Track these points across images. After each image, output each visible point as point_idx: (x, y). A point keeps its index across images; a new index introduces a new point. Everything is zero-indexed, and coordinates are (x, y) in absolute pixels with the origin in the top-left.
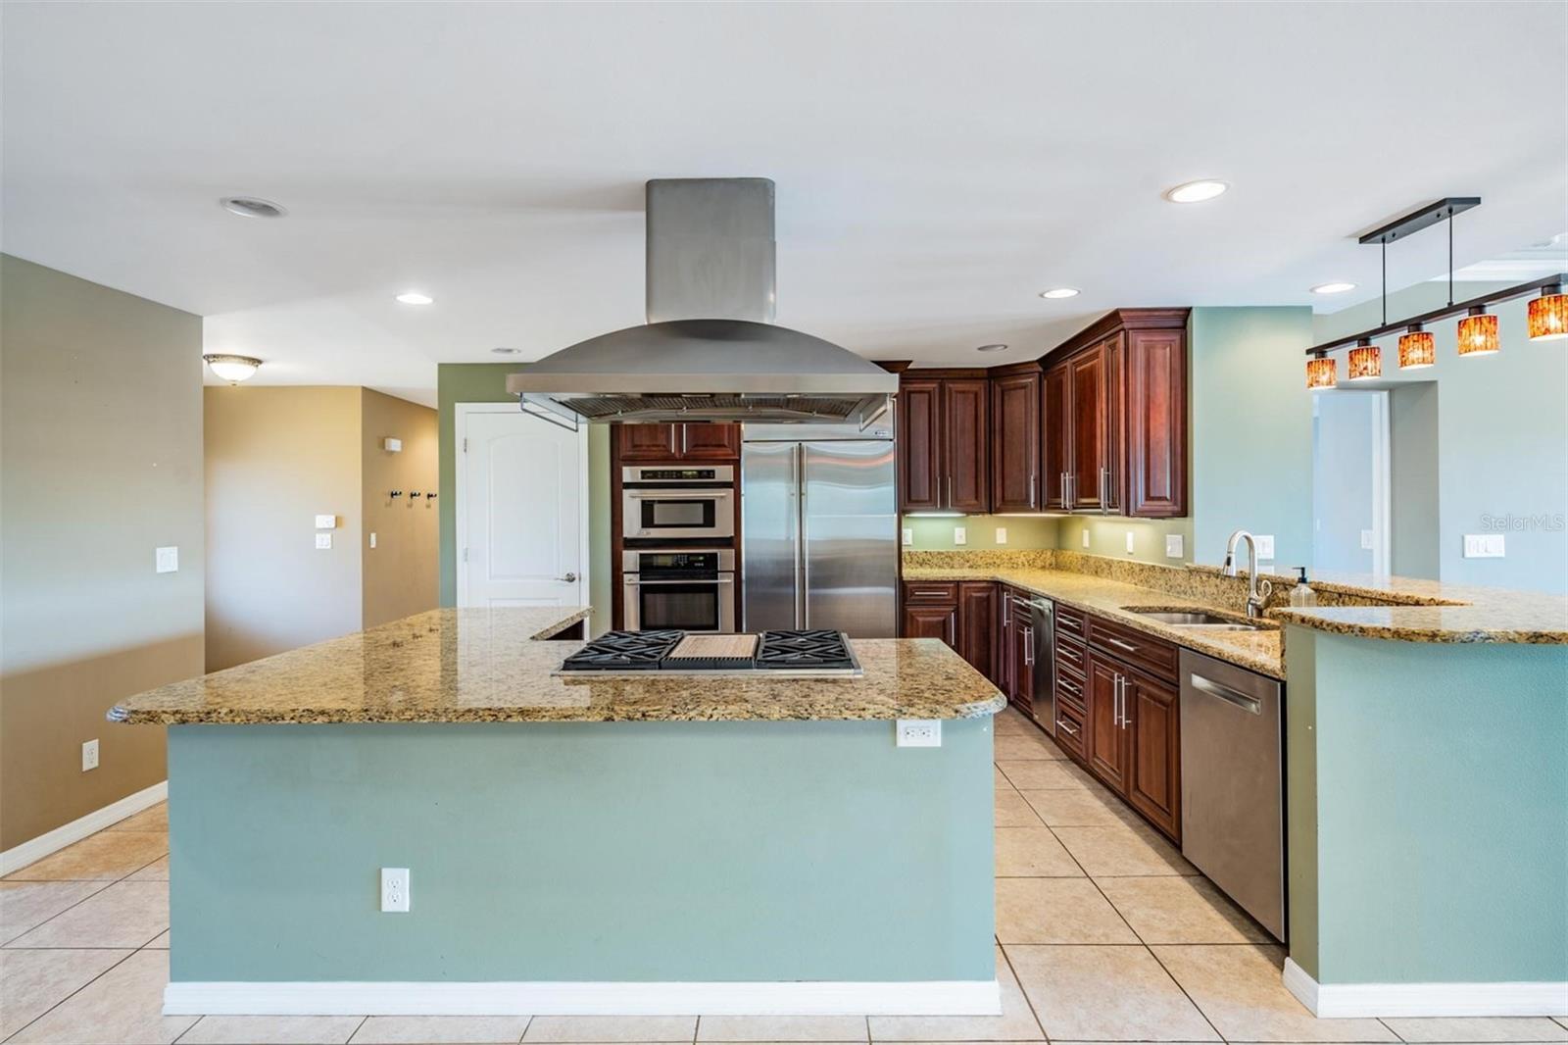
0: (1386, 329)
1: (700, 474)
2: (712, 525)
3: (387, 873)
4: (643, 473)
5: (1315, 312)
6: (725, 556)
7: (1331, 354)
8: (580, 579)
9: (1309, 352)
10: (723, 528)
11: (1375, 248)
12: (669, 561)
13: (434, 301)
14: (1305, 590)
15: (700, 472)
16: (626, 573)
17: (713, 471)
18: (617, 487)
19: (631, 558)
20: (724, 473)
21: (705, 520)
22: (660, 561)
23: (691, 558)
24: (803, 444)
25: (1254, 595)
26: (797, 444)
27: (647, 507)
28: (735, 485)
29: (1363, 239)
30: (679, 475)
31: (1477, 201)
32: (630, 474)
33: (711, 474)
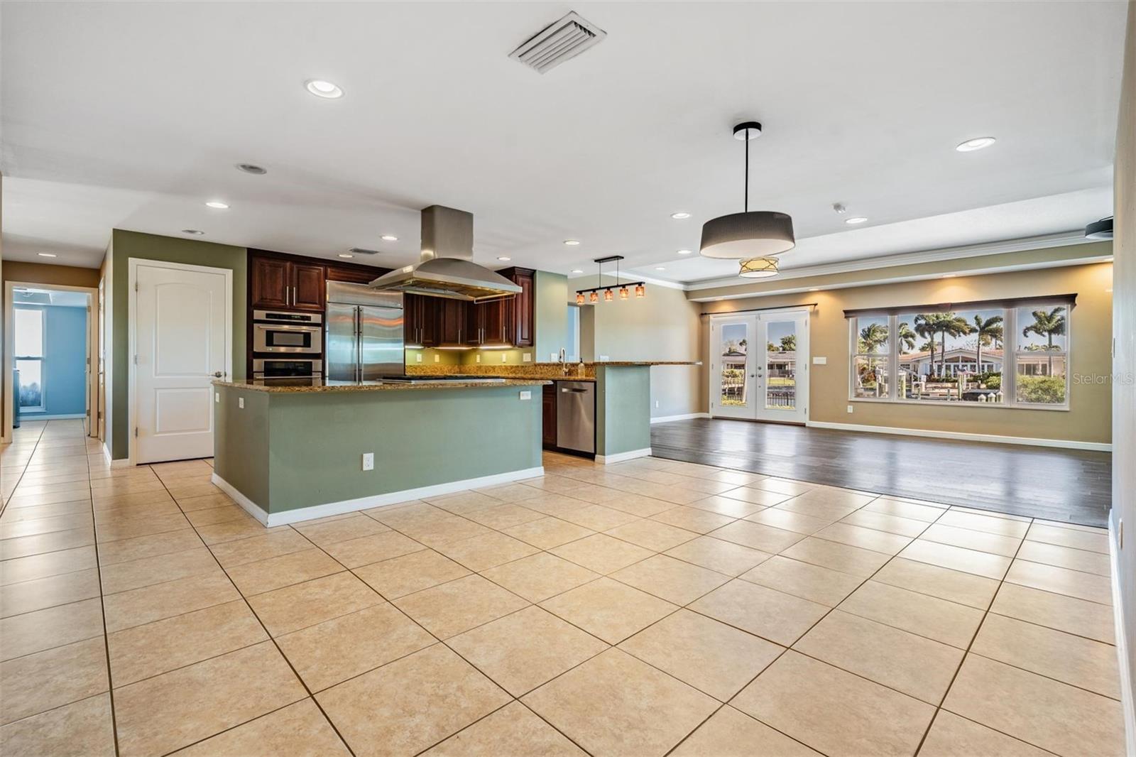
0: (600, 288)
1: (303, 318)
2: (309, 346)
3: (365, 456)
4: (268, 316)
5: (568, 277)
6: (317, 364)
7: (584, 293)
8: (225, 375)
9: (577, 292)
10: (315, 348)
11: (598, 264)
12: (282, 366)
13: (229, 207)
14: (582, 365)
15: (301, 316)
16: (256, 372)
17: (310, 317)
18: (251, 322)
19: (258, 364)
20: (316, 318)
21: (304, 343)
22: (278, 366)
23: (297, 364)
24: (360, 307)
25: (565, 369)
26: (356, 306)
27: (270, 335)
28: (322, 325)
29: (596, 261)
30: (289, 317)
31: (623, 258)
32: (259, 314)
33: (309, 318)
